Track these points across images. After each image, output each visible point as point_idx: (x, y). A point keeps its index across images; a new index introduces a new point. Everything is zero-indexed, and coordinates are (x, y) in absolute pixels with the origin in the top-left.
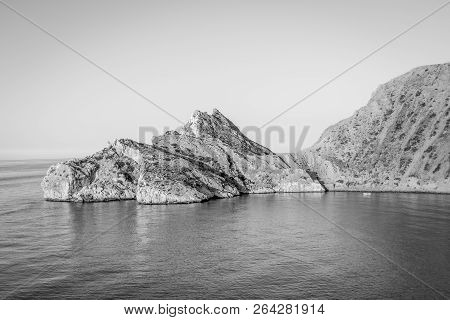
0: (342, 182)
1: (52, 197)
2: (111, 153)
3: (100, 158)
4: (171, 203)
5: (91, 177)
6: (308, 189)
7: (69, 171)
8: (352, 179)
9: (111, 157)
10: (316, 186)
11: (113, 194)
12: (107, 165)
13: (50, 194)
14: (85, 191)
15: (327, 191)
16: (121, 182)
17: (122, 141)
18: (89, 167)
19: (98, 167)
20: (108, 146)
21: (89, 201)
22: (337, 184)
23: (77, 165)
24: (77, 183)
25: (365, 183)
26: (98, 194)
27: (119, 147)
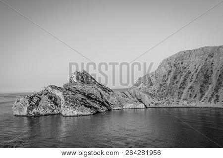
0: (153, 103)
1: (18, 114)
2: (46, 92)
3: (41, 95)
4: (79, 116)
5: (37, 104)
6: (138, 107)
7: (27, 101)
8: (157, 102)
9: (46, 94)
10: (142, 106)
11: (49, 111)
12: (45, 98)
13: (17, 113)
14: (35, 110)
15: (147, 107)
16: (52, 106)
17: (51, 86)
18: (36, 99)
19: (40, 99)
20: (44, 89)
21: (38, 116)
22: (151, 104)
23: (31, 98)
24: (31, 107)
25: (163, 103)
26: (42, 112)
27: (50, 89)
